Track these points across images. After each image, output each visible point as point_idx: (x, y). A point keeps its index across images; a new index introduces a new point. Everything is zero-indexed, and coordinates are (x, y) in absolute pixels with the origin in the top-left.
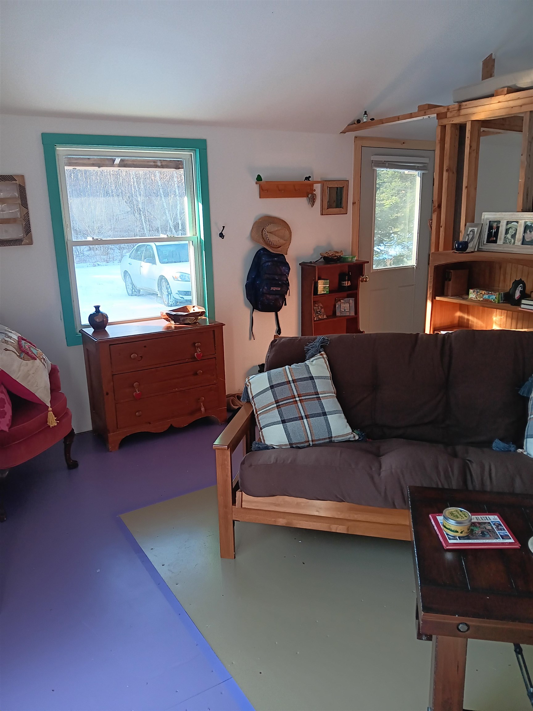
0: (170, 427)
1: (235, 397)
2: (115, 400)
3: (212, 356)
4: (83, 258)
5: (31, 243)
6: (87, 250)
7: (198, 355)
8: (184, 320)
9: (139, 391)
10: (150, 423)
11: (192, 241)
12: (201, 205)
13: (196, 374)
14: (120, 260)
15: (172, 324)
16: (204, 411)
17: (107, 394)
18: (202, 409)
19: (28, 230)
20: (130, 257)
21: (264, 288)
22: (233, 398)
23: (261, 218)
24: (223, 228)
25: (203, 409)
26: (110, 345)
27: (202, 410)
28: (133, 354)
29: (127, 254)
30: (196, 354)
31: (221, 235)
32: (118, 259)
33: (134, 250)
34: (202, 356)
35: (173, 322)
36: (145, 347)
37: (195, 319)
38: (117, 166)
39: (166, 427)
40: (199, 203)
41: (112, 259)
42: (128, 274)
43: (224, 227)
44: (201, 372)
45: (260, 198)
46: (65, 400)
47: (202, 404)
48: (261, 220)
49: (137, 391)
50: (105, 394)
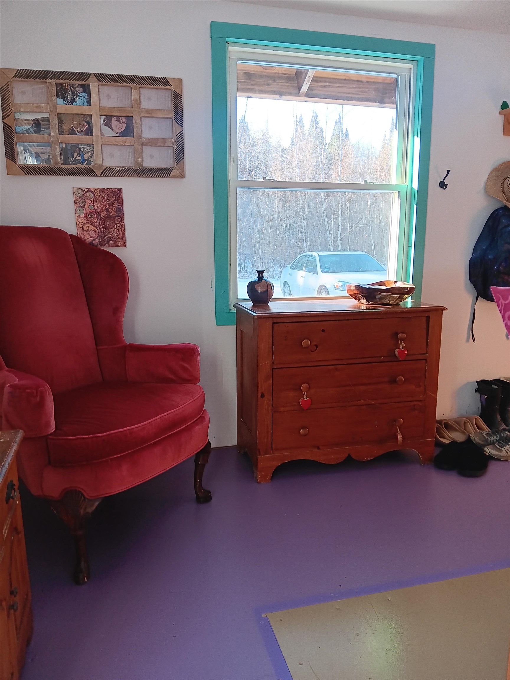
0: (348, 456)
1: (441, 425)
2: (272, 407)
3: (421, 357)
4: (246, 274)
5: (182, 176)
6: (250, 267)
7: (400, 352)
8: (381, 299)
9: (307, 398)
10: (319, 448)
11: (399, 192)
12: (417, 140)
13: (393, 381)
14: (280, 277)
15: (364, 304)
16: (402, 441)
17: (263, 396)
18: (398, 437)
19: (179, 155)
20: (291, 268)
21: (501, 264)
22: (439, 426)
23: (504, 163)
24: (446, 173)
25: (400, 437)
26: (274, 323)
27: (399, 439)
28: (305, 340)
29: (288, 266)
30: (397, 350)
31: (443, 185)
32: (278, 276)
33: (296, 260)
34: (407, 355)
35: (365, 301)
36: (323, 331)
37: (399, 298)
38: (303, 95)
39: (343, 457)
40: (415, 137)
41: (272, 276)
42: (287, 284)
43: (448, 171)
44: (402, 380)
45: (503, 135)
46: (203, 395)
47: (399, 429)
48: (502, 167)
49: (305, 397)
50: (259, 395)
